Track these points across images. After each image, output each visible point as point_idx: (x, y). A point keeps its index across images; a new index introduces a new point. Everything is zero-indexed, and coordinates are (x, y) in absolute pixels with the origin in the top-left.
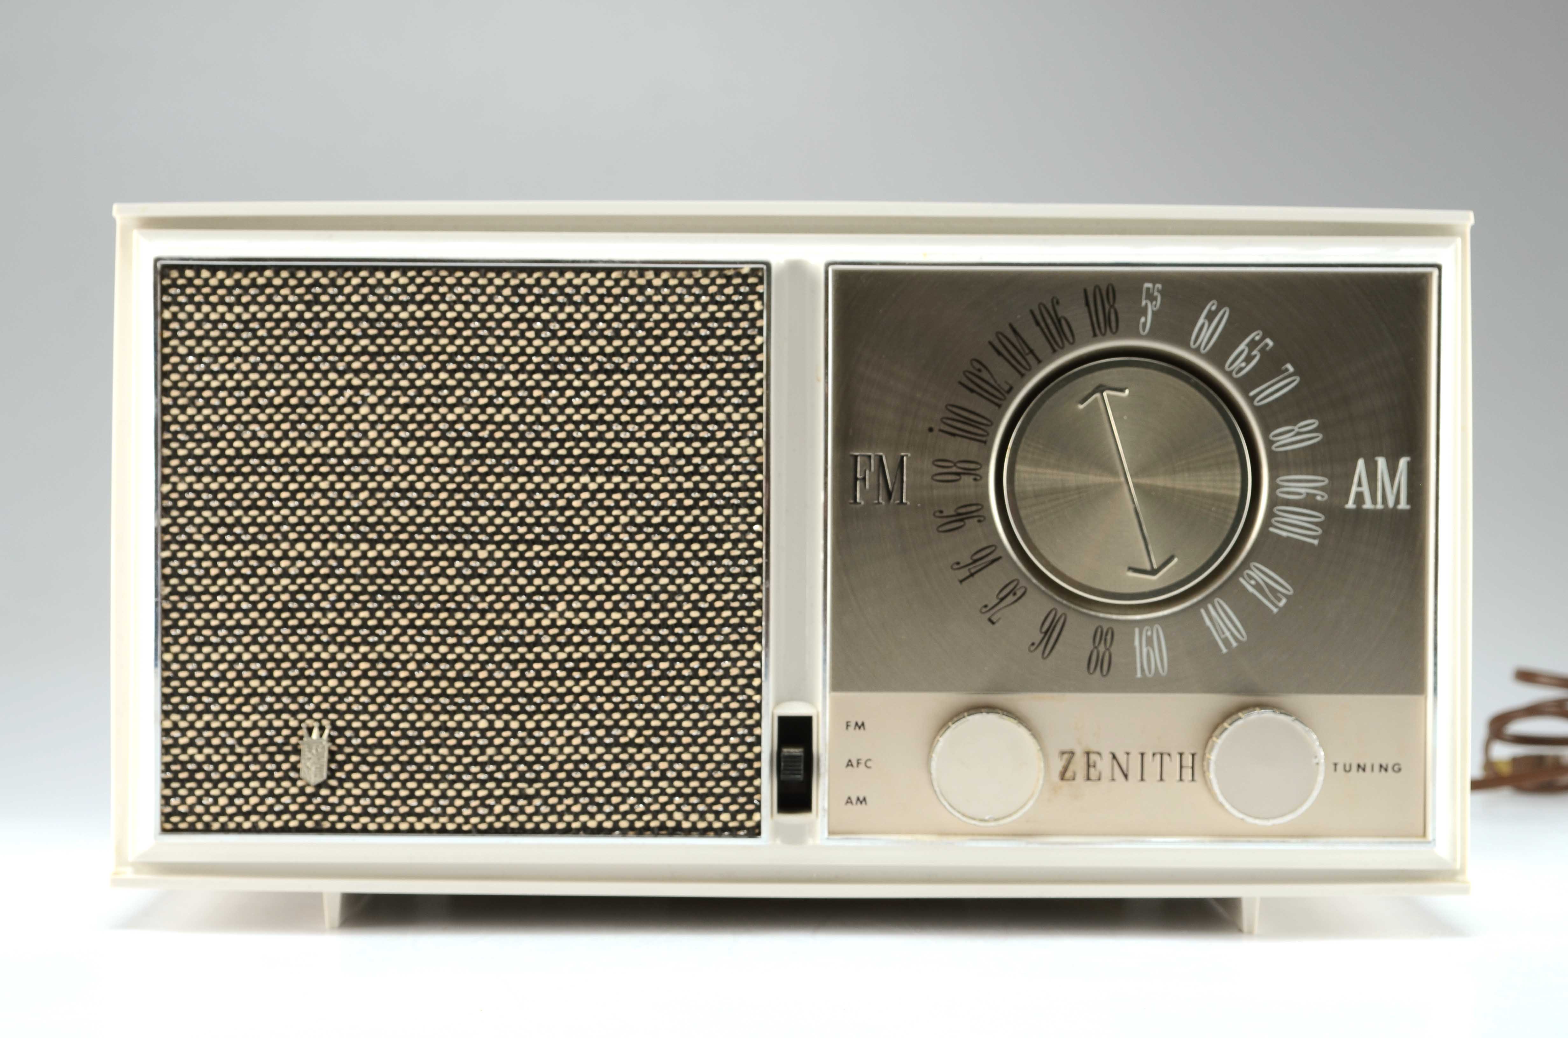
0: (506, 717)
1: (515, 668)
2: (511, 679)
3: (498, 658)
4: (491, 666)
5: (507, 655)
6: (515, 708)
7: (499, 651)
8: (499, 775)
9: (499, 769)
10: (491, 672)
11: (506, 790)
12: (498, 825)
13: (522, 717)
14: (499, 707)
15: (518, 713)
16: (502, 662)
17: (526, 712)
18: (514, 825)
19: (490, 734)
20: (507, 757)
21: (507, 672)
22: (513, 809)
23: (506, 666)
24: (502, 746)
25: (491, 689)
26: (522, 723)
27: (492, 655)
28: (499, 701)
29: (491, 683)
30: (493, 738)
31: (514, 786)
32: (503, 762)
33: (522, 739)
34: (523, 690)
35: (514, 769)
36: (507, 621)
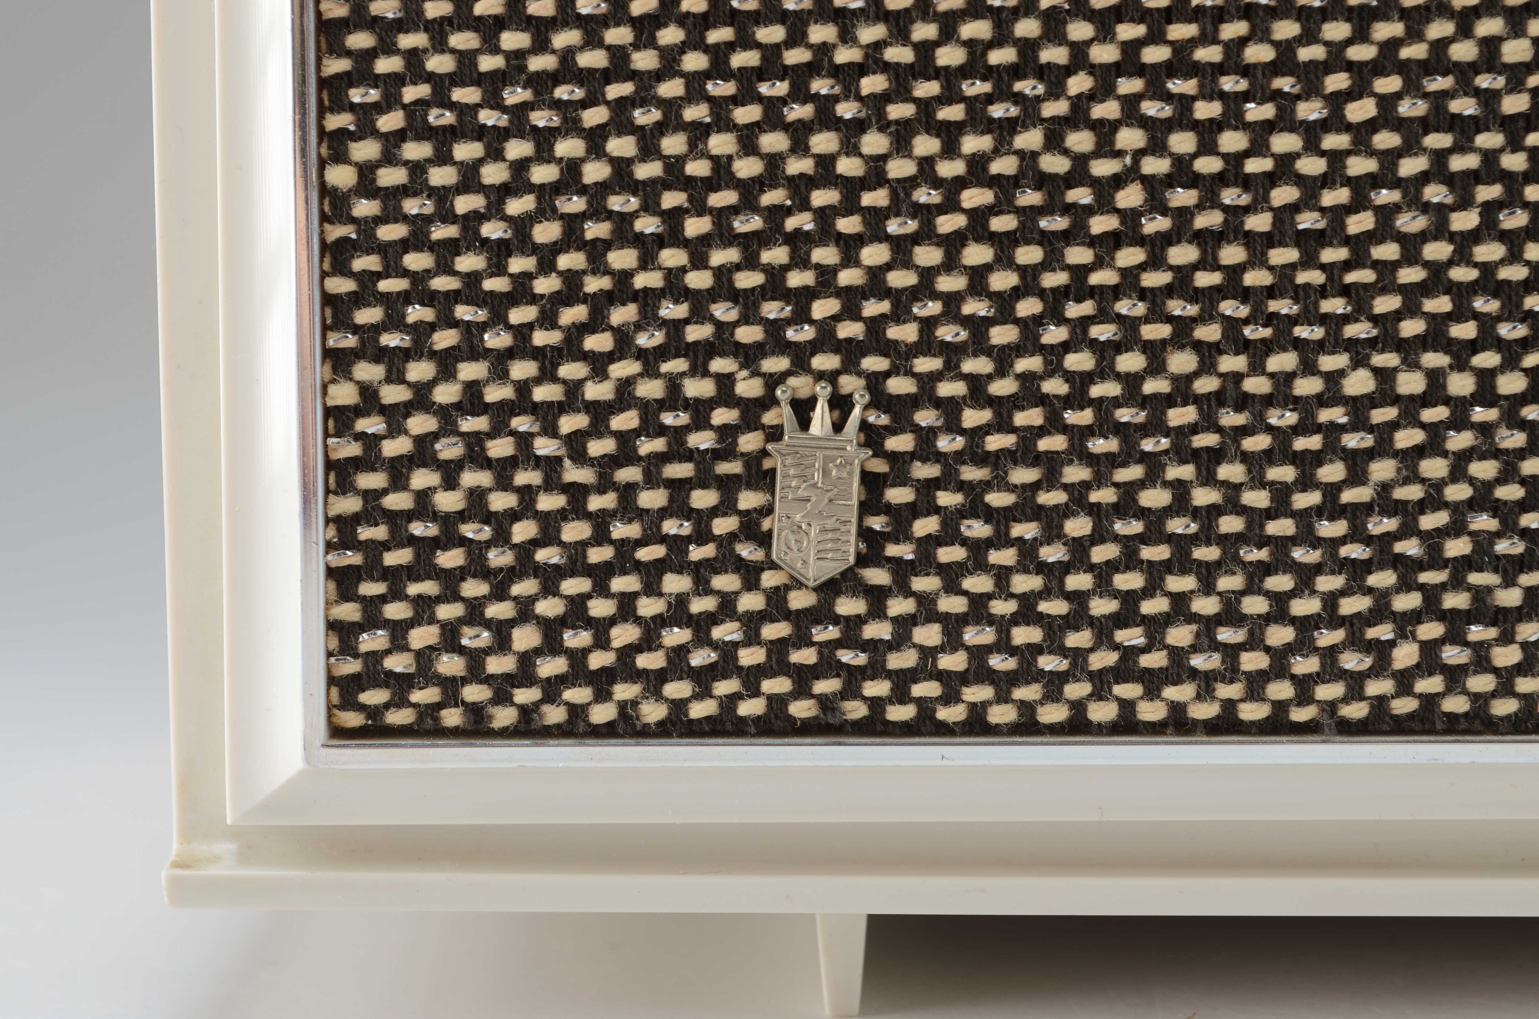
0: (1433, 359)
1: (1464, 203)
2: (1452, 237)
3: (1409, 167)
4: (1386, 196)
5: (1440, 157)
6: (1465, 331)
7: (1411, 147)
8: (1410, 547)
9: (1408, 530)
10: (1386, 214)
11: (1432, 594)
12: (1404, 706)
13: (1487, 359)
14: (1411, 328)
15: (1474, 346)
16: (1424, 178)
17: (1499, 344)
18: (1456, 704)
19: (1382, 415)
20: (1436, 487)
21: (1441, 212)
22: (1453, 655)
23: (1435, 193)
24: (1420, 452)
25: (1386, 269)
26: (1486, 377)
27: (1390, 158)
28: (1411, 309)
29: (1388, 251)
30: (1394, 426)
31: (1457, 583)
32: (1421, 507)
33: (1485, 430)
34: (1488, 269)
35: (1456, 528)
36: (1440, 46)
